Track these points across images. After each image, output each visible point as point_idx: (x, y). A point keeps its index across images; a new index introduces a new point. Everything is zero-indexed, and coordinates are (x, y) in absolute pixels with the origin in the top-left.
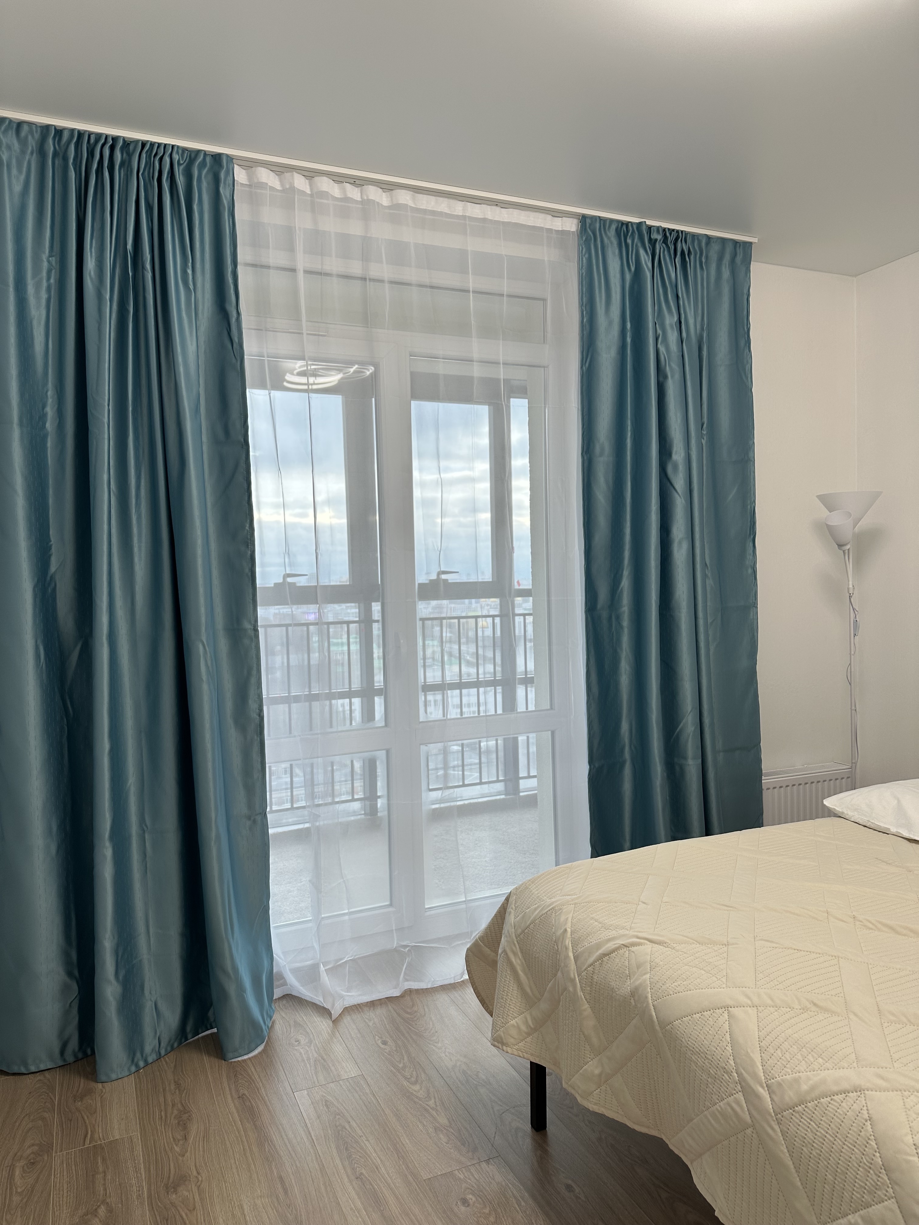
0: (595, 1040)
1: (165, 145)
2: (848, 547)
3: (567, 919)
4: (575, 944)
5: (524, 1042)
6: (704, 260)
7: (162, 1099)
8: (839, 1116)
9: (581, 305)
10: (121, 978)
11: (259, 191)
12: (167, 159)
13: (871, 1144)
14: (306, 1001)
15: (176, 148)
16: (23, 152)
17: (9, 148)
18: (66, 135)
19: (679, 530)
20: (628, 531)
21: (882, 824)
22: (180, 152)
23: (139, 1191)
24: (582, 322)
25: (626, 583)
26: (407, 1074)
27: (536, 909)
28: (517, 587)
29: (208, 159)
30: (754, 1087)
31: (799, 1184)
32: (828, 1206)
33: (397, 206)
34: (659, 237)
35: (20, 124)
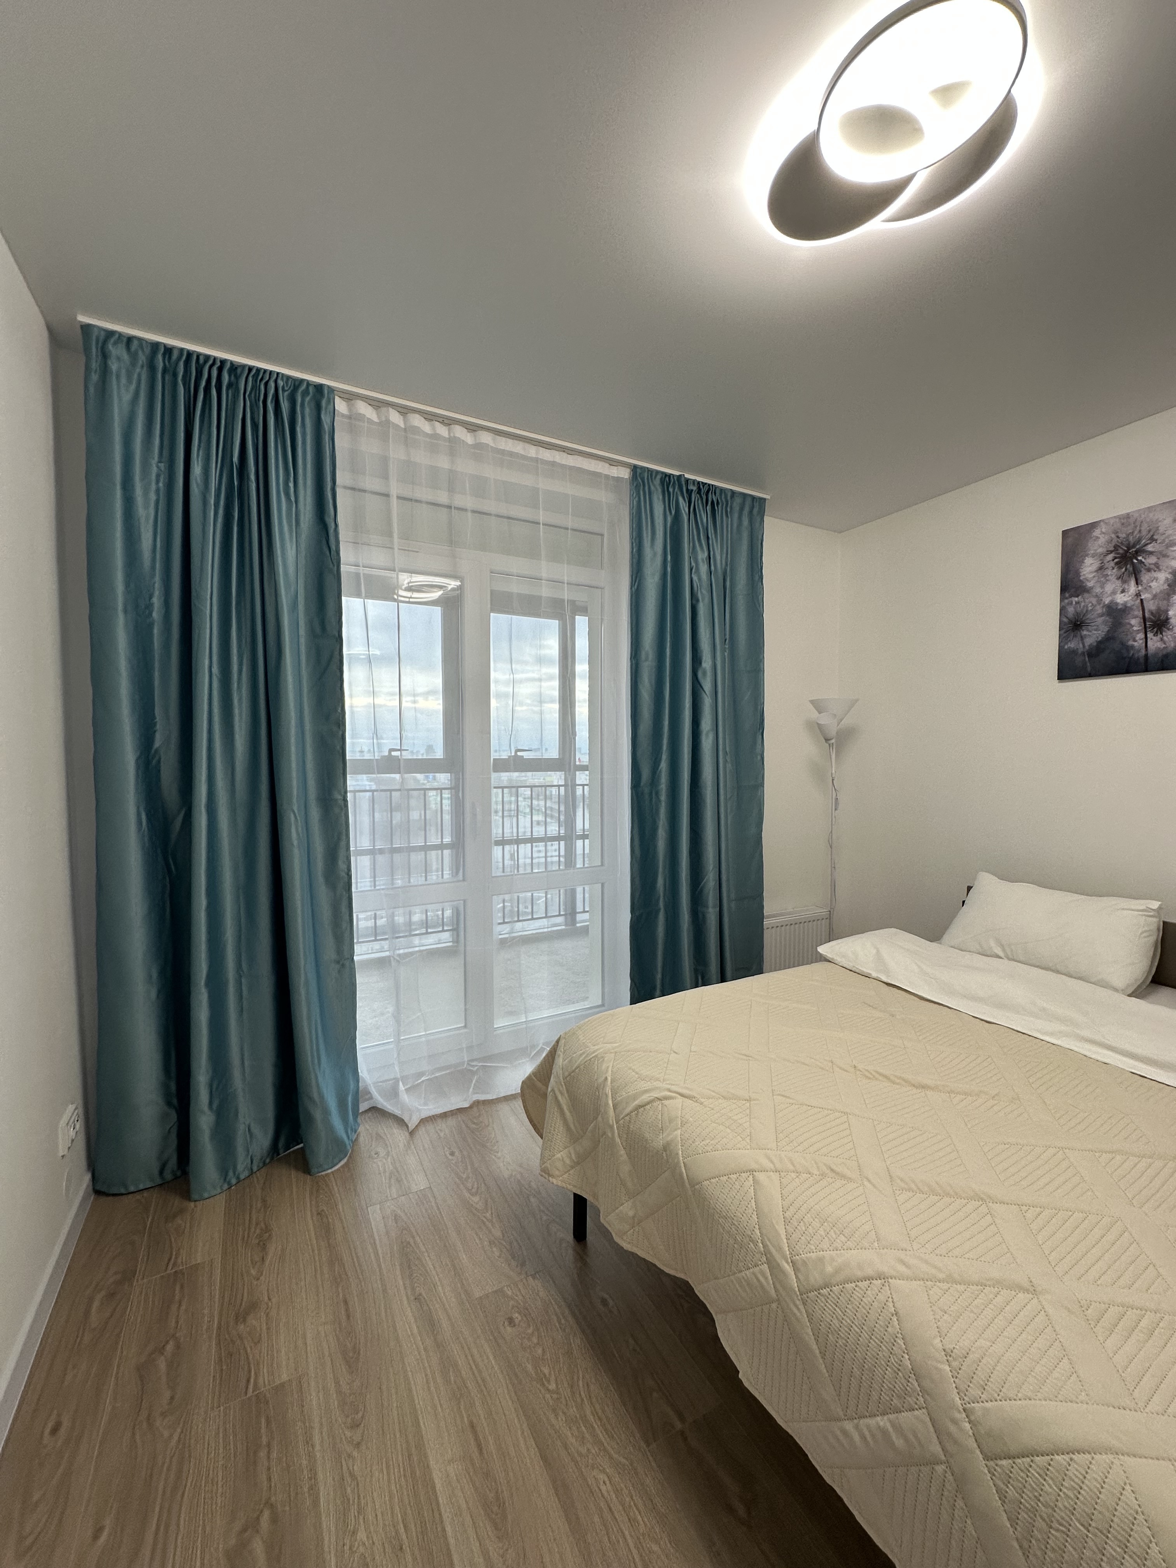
0: (629, 1184)
1: (271, 372)
2: (833, 741)
3: (608, 1067)
4: (614, 1092)
5: (567, 1174)
6: (729, 510)
7: (247, 1218)
8: (865, 1305)
9: (632, 538)
10: (215, 1106)
11: (357, 423)
12: (272, 384)
13: (898, 1343)
14: (388, 1113)
15: (280, 376)
16: (133, 364)
17: (119, 359)
18: (175, 355)
19: (706, 724)
20: (666, 723)
21: (866, 970)
22: (285, 379)
23: (210, 1321)
24: (632, 552)
25: (664, 766)
26: (469, 1185)
27: (581, 1055)
28: (578, 763)
29: (311, 389)
30: (779, 1261)
31: (825, 1371)
32: (854, 1401)
33: (479, 446)
34: (695, 488)
35: (130, 339)
